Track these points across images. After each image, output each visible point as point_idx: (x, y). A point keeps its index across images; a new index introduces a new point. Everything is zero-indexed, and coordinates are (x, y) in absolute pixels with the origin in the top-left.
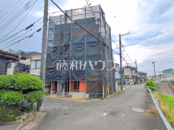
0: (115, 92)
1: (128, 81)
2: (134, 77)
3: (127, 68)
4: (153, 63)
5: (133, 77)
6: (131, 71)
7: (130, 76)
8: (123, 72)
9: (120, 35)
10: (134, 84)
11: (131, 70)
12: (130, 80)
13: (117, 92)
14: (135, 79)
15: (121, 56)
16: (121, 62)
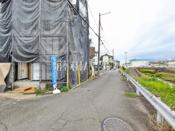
2: (110, 64)
4: (126, 53)
6: (109, 59)
7: (108, 63)
8: (102, 59)
9: (100, 14)
10: (110, 69)
11: (109, 57)
12: (107, 66)
15: (100, 39)
16: (99, 45)
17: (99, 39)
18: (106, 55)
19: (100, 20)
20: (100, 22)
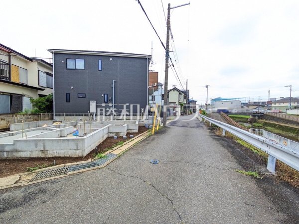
2: (181, 105)
3: (174, 91)
6: (179, 96)
7: (177, 103)
8: (168, 97)
9: (169, 5)
11: (180, 94)
13: (153, 130)
14: (183, 107)
15: (169, 55)
16: (167, 68)
17: (167, 56)
18: (175, 89)
20: (168, 22)
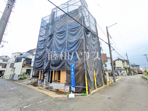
0: (106, 84)
1: (121, 72)
3: (118, 60)
4: (145, 55)
5: (125, 68)
6: (123, 64)
7: (122, 68)
8: (115, 64)
9: (107, 27)
10: (128, 75)
11: (123, 62)
12: (123, 71)
13: (108, 84)
14: (128, 70)
15: (110, 46)
16: (110, 51)
18: (118, 59)
19: (107, 31)
20: (108, 33)
